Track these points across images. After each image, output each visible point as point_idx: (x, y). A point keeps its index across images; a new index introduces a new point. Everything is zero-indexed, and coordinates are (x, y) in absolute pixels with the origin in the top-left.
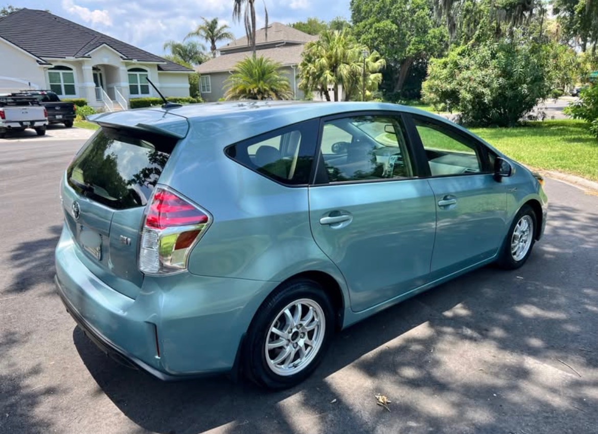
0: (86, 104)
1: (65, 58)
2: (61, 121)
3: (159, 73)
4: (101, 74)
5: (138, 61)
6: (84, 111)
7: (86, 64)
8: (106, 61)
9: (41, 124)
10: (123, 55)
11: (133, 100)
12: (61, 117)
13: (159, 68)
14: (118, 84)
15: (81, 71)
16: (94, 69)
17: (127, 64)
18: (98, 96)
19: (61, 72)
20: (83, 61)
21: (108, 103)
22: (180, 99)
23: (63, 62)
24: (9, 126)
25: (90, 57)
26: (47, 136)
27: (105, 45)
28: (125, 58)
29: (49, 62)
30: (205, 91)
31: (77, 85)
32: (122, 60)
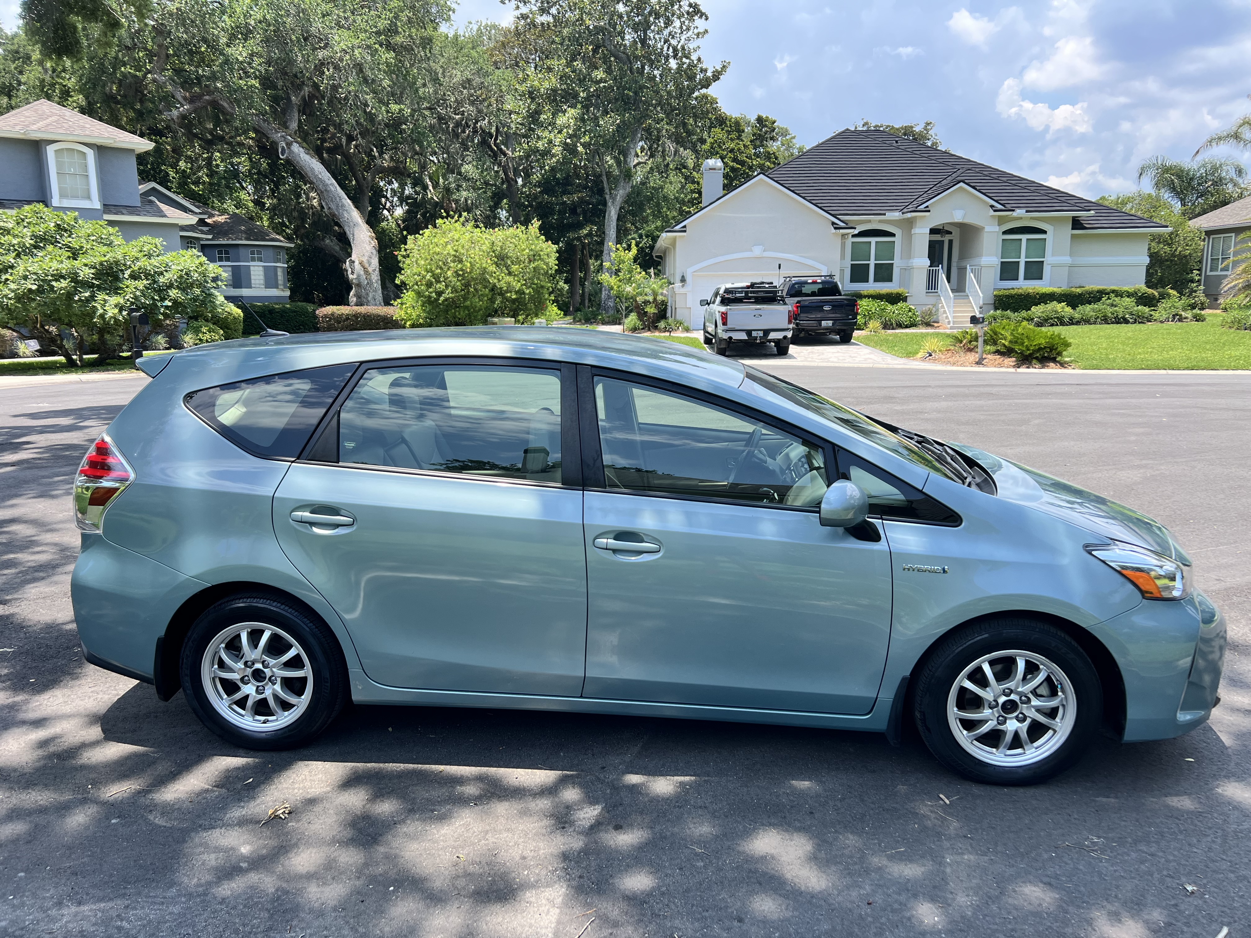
0: (905, 299)
1: (885, 214)
2: (830, 330)
3: (1073, 236)
4: (951, 242)
5: (1027, 212)
6: (896, 312)
7: (918, 223)
8: (958, 217)
9: (779, 335)
10: (996, 201)
11: (1001, 293)
12: (830, 323)
13: (1077, 224)
14: (975, 261)
15: (908, 237)
16: (933, 231)
17: (1001, 221)
18: (932, 284)
19: (873, 240)
20: (915, 217)
21: (947, 297)
22: (1113, 291)
23: (880, 221)
24: (730, 338)
25: (929, 211)
26: (791, 357)
27: (961, 184)
28: (1000, 207)
29: (850, 225)
30: (1216, 270)
31: (898, 263)
32: (992, 213)
